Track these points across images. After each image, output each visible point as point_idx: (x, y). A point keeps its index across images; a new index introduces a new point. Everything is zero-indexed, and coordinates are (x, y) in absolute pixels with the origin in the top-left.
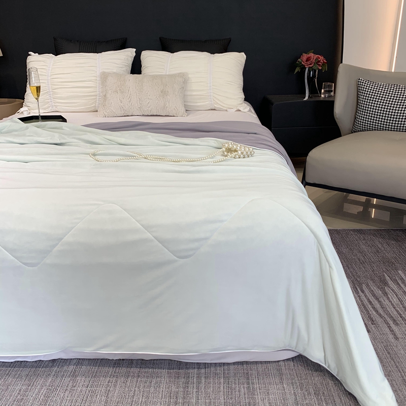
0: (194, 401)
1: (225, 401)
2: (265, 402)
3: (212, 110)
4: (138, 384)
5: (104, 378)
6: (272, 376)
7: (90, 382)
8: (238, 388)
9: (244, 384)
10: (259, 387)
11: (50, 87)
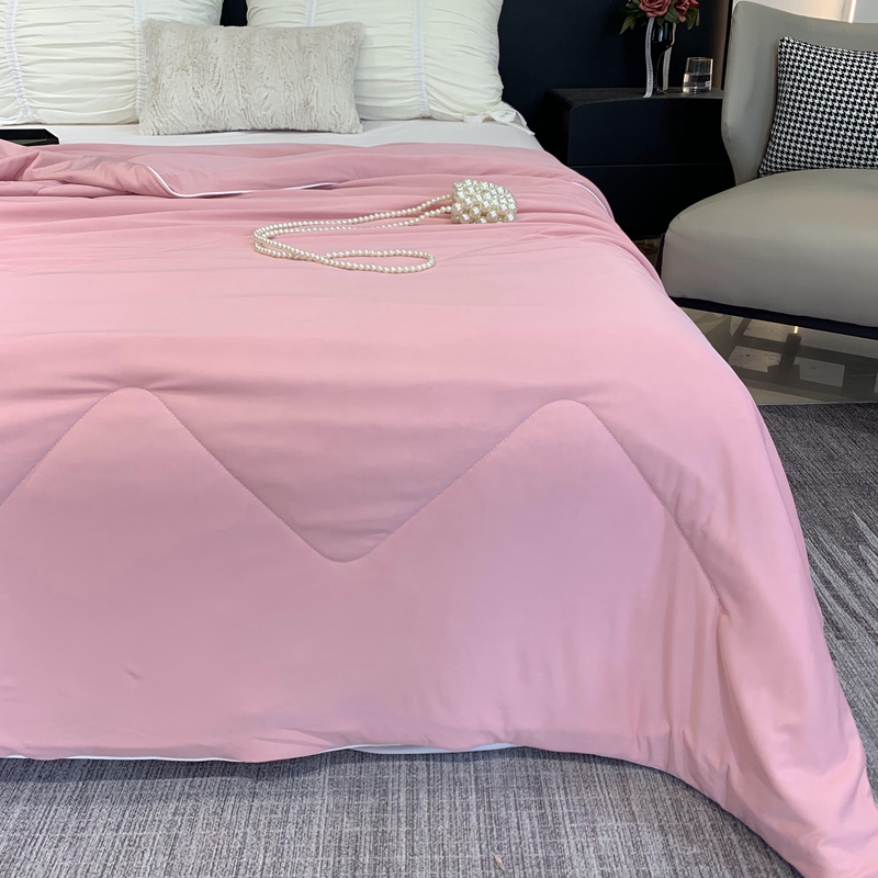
0: (401, 858)
1: (484, 856)
2: (587, 856)
3: (423, 118)
4: (252, 816)
5: (162, 803)
6: (600, 782)
7: (126, 816)
8: (516, 820)
9: (530, 808)
10: (570, 814)
11: (16, 59)
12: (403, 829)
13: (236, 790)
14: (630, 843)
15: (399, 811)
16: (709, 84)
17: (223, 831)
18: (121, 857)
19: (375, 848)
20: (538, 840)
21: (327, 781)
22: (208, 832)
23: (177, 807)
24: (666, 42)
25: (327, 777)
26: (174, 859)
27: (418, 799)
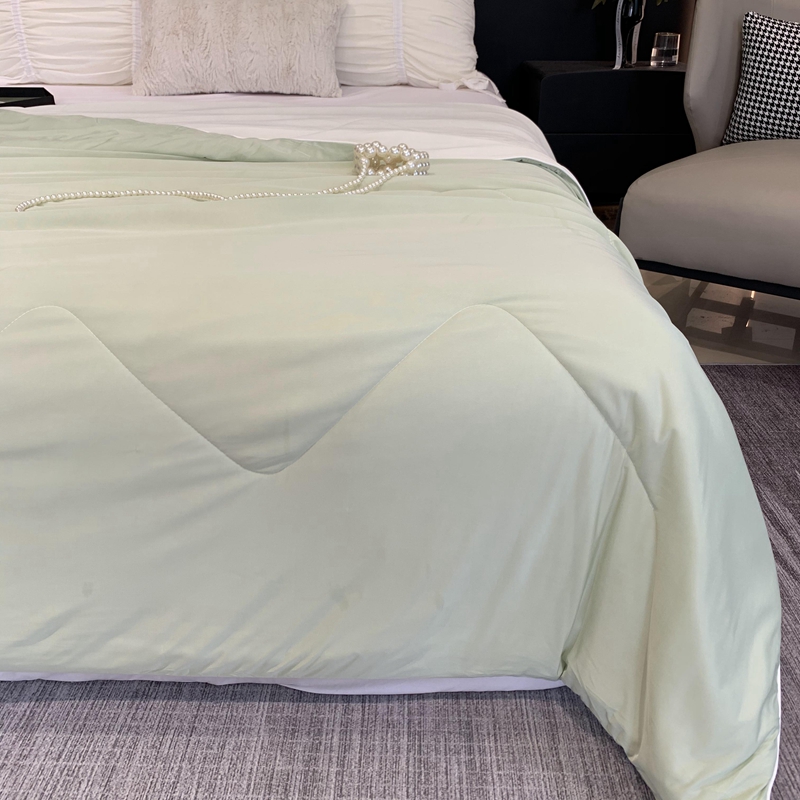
3: (401, 85)
4: (189, 750)
5: (104, 735)
6: (530, 730)
7: (68, 746)
8: (444, 765)
9: (459, 753)
10: (498, 760)
11: (21, 22)
12: (334, 769)
13: (176, 724)
14: (555, 793)
15: (331, 751)
16: (676, 58)
17: (160, 765)
18: (59, 787)
19: (305, 788)
20: (464, 786)
21: (264, 719)
22: (145, 765)
23: (117, 739)
24: (636, 18)
25: (265, 715)
26: (109, 790)
27: (350, 740)
